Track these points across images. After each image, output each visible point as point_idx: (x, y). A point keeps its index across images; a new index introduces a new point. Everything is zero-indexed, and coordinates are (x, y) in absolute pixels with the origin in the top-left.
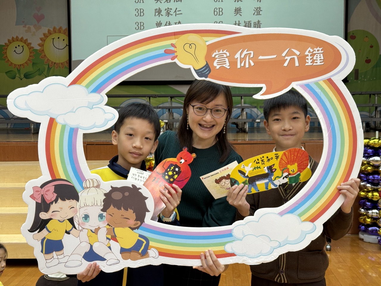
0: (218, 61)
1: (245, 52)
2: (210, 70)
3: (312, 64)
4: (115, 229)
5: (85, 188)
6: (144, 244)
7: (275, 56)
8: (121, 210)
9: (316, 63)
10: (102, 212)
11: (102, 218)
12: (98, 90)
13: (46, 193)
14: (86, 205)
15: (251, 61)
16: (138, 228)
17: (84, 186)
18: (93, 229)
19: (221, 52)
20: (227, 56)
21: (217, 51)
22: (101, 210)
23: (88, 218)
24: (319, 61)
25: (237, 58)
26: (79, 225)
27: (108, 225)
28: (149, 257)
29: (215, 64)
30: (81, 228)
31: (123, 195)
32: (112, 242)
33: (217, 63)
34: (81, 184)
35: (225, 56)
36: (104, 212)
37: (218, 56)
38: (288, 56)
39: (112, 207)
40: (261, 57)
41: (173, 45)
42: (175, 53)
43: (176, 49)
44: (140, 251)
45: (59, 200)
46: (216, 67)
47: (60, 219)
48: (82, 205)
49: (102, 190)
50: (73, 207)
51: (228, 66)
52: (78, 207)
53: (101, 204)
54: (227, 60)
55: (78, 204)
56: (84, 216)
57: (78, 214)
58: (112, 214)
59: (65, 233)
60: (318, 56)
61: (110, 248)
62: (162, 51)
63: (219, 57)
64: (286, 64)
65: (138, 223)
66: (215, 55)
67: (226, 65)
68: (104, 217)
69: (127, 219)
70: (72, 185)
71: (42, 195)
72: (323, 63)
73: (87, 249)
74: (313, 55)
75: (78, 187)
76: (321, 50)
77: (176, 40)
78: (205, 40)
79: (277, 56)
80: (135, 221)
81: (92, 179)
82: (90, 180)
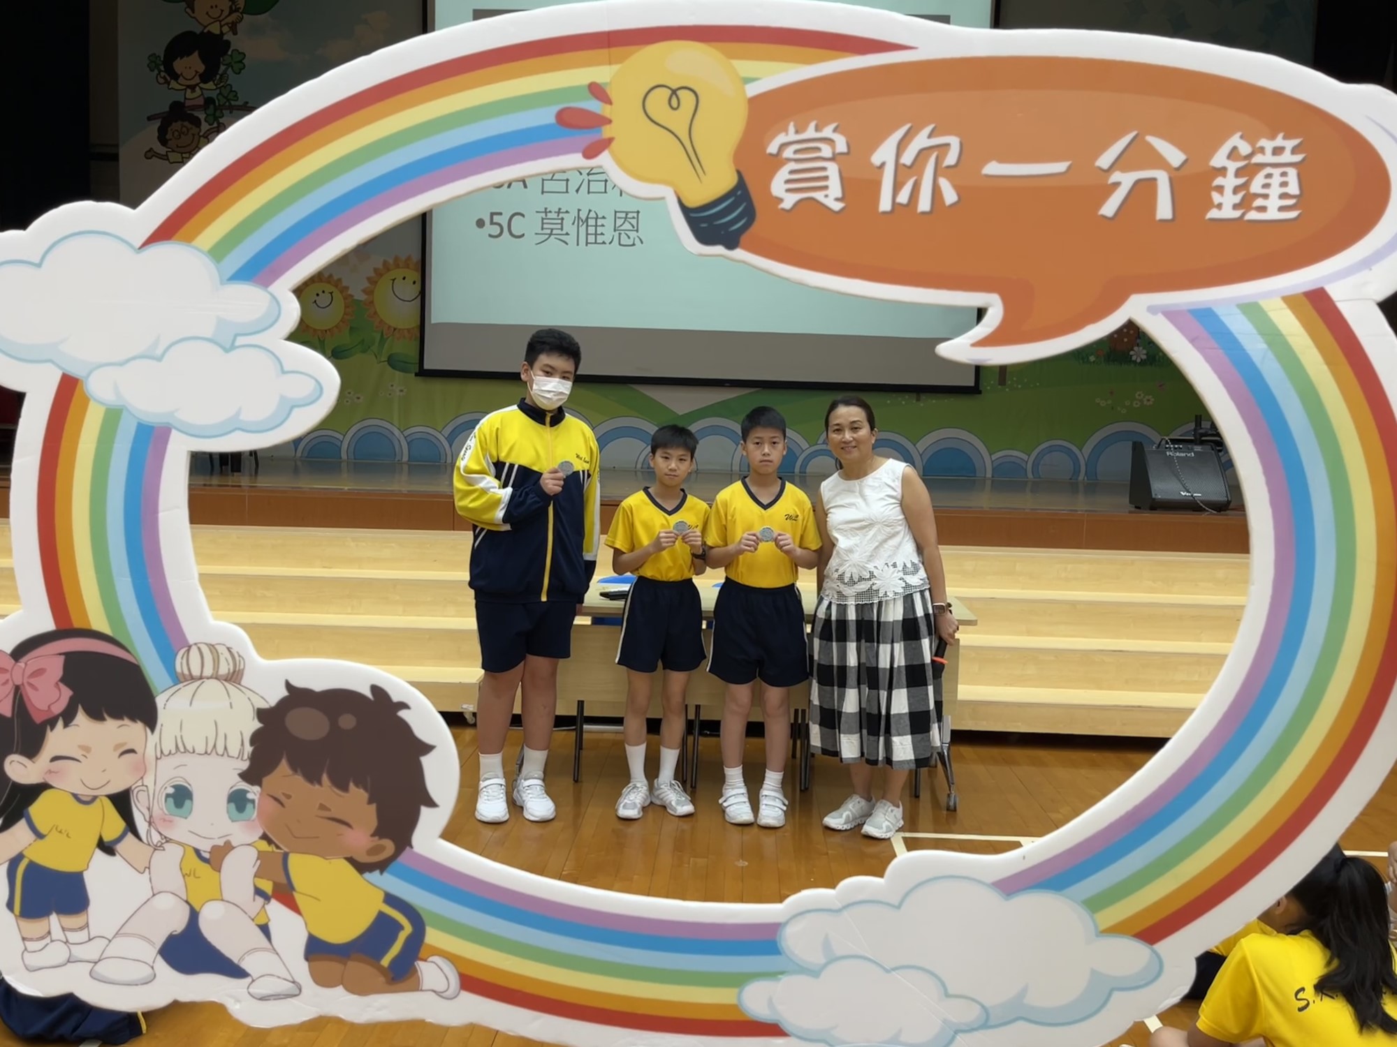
0: (792, 172)
1: (922, 140)
2: (750, 214)
3: (1237, 214)
5: (182, 680)
6: (402, 936)
7: (1060, 167)
9: (1262, 209)
10: (244, 785)
11: (241, 809)
12: (260, 270)
13: (32, 681)
14: (182, 749)
15: (945, 184)
16: (382, 866)
17: (178, 669)
18: (205, 847)
19: (810, 133)
20: (838, 151)
21: (791, 128)
22: (240, 775)
23: (187, 803)
24: (1273, 203)
25: (883, 164)
26: (150, 823)
27: (265, 837)
28: (416, 987)
29: (778, 187)
30: (156, 838)
31: (334, 724)
33: (788, 181)
34: (168, 661)
35: (826, 151)
36: (252, 784)
37: (796, 152)
38: (1125, 169)
39: (284, 766)
40: (993, 168)
41: (597, 91)
42: (603, 128)
43: (608, 107)
44: (385, 962)
45: (81, 718)
46: (780, 200)
47: (80, 791)
48: (168, 746)
49: (249, 693)
50: (132, 751)
51: (837, 199)
52: (150, 752)
53: (241, 752)
54: (833, 170)
55: (153, 739)
56: (171, 791)
57: (149, 780)
58: (283, 799)
59: (98, 851)
60: (1276, 180)
61: (265, 929)
62: (546, 116)
63: (798, 157)
64: (1109, 208)
65: (382, 848)
66: (784, 146)
67: (826, 196)
68: (249, 806)
69: (344, 827)
70: (133, 660)
71: (17, 688)
73: (178, 924)
74: (1248, 171)
75: (154, 672)
76: (1294, 151)
77: (616, 68)
78: (744, 74)
79: (1069, 168)
80: (373, 835)
81: (212, 647)
82: (205, 650)
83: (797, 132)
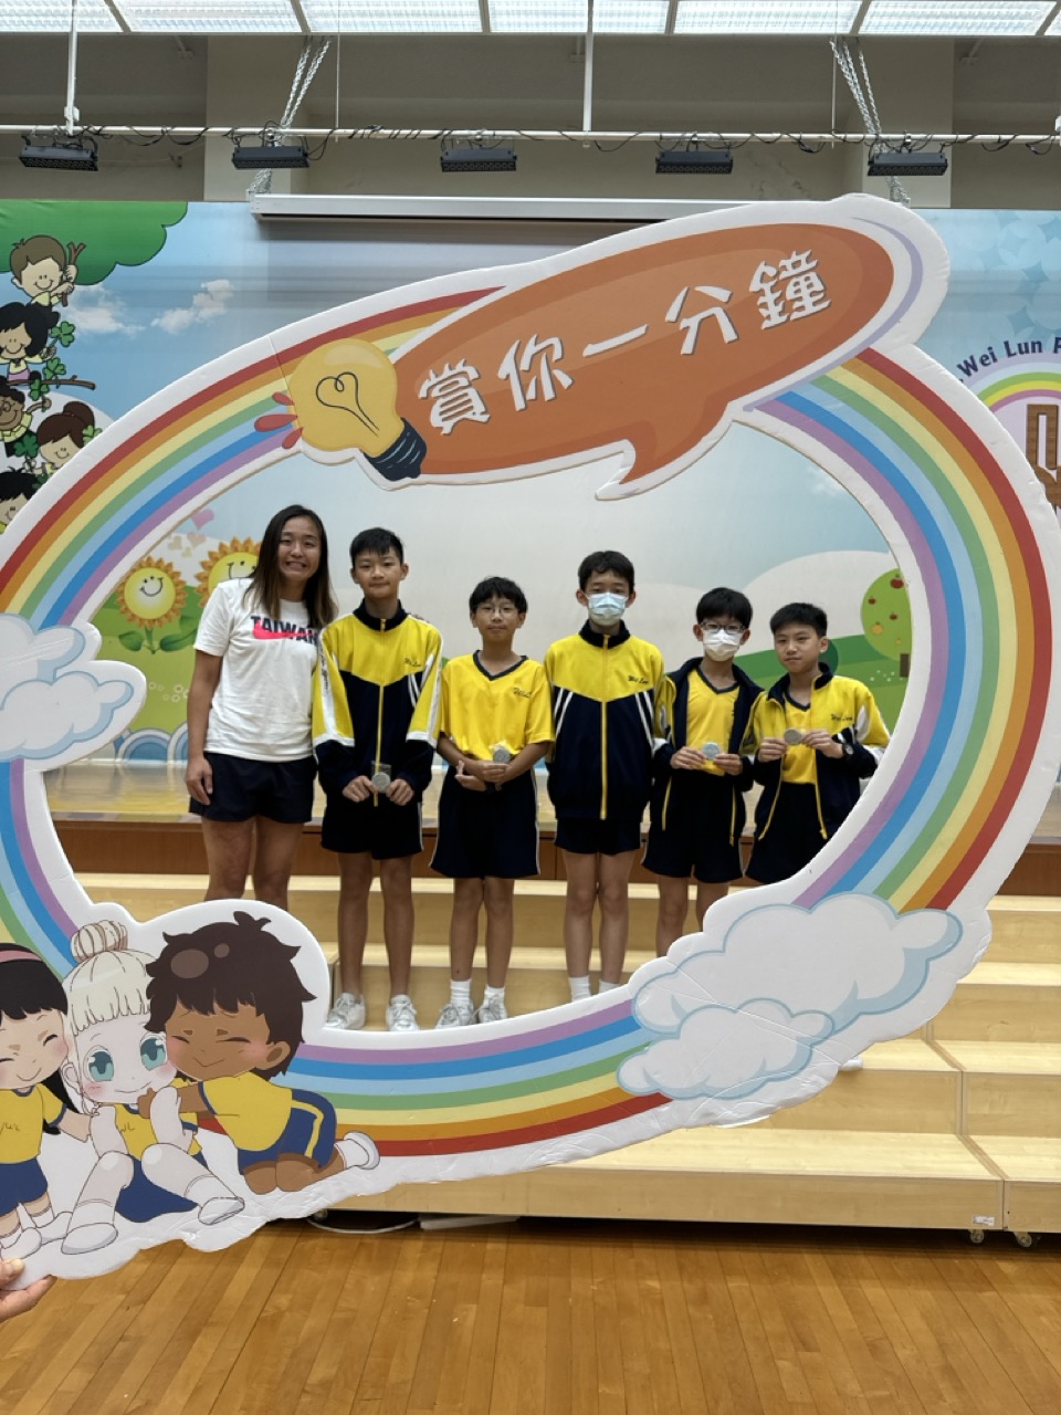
0: (442, 406)
1: (531, 349)
2: (422, 447)
3: (784, 318)
4: (206, 1085)
5: (79, 961)
6: (317, 1124)
7: (641, 331)
8: (213, 1013)
9: (802, 308)
10: (150, 1035)
11: (153, 1057)
12: (61, 614)
14: (94, 1021)
15: (559, 374)
16: (283, 1067)
17: (75, 954)
18: (132, 1100)
19: (447, 373)
20: (471, 378)
21: (432, 375)
22: (146, 1027)
23: (108, 1065)
24: (808, 302)
25: (508, 376)
26: (82, 1095)
27: (179, 1075)
28: (342, 1167)
29: (435, 420)
30: (90, 1106)
31: (211, 957)
32: (204, 1136)
33: (441, 413)
34: (64, 949)
35: (463, 382)
36: (157, 1032)
37: (441, 390)
38: (688, 317)
39: (179, 1006)
40: (590, 350)
41: (280, 398)
42: (293, 423)
43: (291, 407)
44: (309, 1153)
45: (6, 1021)
46: (441, 428)
47: (22, 1086)
48: (82, 1022)
49: (136, 954)
50: (54, 1036)
51: (483, 413)
52: (68, 1032)
53: (142, 1007)
54: (472, 393)
55: (67, 1019)
56: (92, 1060)
57: (72, 1057)
58: (185, 1036)
59: (45, 1134)
60: (803, 284)
61: (199, 1158)
62: (248, 428)
63: (443, 393)
64: (687, 347)
65: (279, 1051)
66: (430, 389)
67: (474, 414)
68: (160, 1051)
69: (241, 1044)
70: (36, 958)
72: (825, 304)
73: (126, 1178)
74: (780, 286)
75: (55, 961)
76: (808, 260)
77: (289, 377)
78: (384, 349)
79: (647, 329)
80: (268, 1043)
81: (96, 925)
82: (91, 929)
83: (437, 376)
